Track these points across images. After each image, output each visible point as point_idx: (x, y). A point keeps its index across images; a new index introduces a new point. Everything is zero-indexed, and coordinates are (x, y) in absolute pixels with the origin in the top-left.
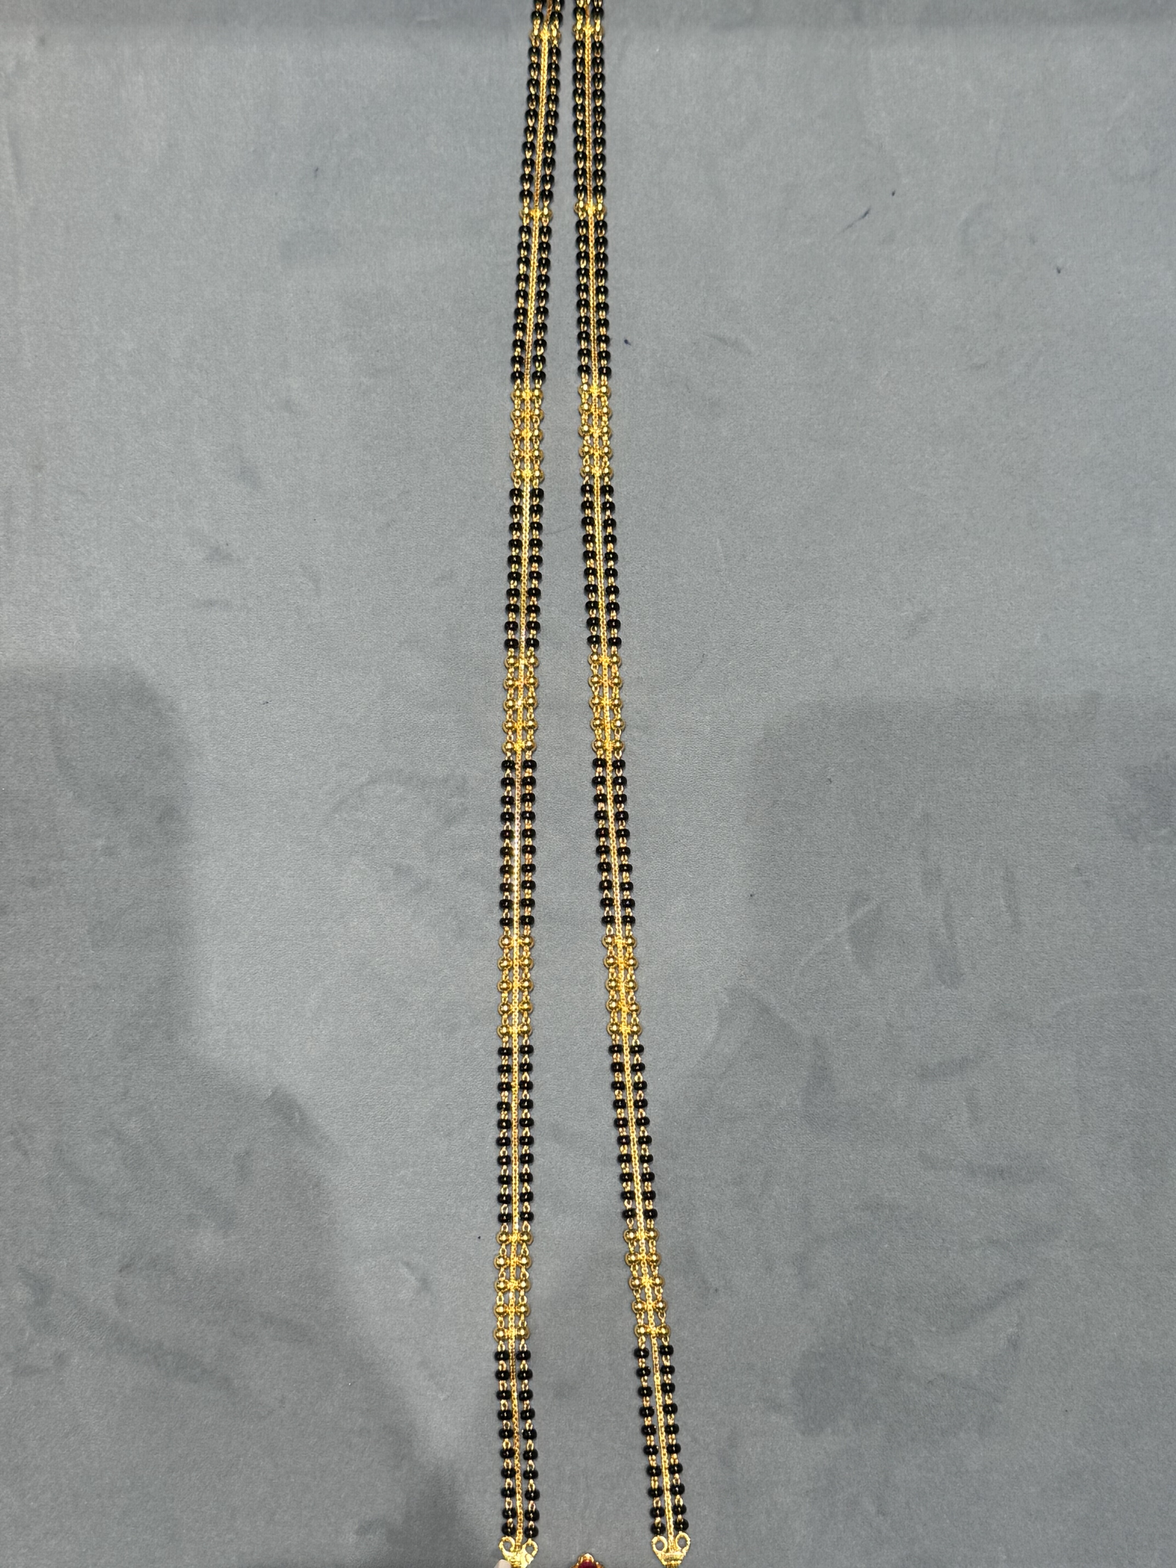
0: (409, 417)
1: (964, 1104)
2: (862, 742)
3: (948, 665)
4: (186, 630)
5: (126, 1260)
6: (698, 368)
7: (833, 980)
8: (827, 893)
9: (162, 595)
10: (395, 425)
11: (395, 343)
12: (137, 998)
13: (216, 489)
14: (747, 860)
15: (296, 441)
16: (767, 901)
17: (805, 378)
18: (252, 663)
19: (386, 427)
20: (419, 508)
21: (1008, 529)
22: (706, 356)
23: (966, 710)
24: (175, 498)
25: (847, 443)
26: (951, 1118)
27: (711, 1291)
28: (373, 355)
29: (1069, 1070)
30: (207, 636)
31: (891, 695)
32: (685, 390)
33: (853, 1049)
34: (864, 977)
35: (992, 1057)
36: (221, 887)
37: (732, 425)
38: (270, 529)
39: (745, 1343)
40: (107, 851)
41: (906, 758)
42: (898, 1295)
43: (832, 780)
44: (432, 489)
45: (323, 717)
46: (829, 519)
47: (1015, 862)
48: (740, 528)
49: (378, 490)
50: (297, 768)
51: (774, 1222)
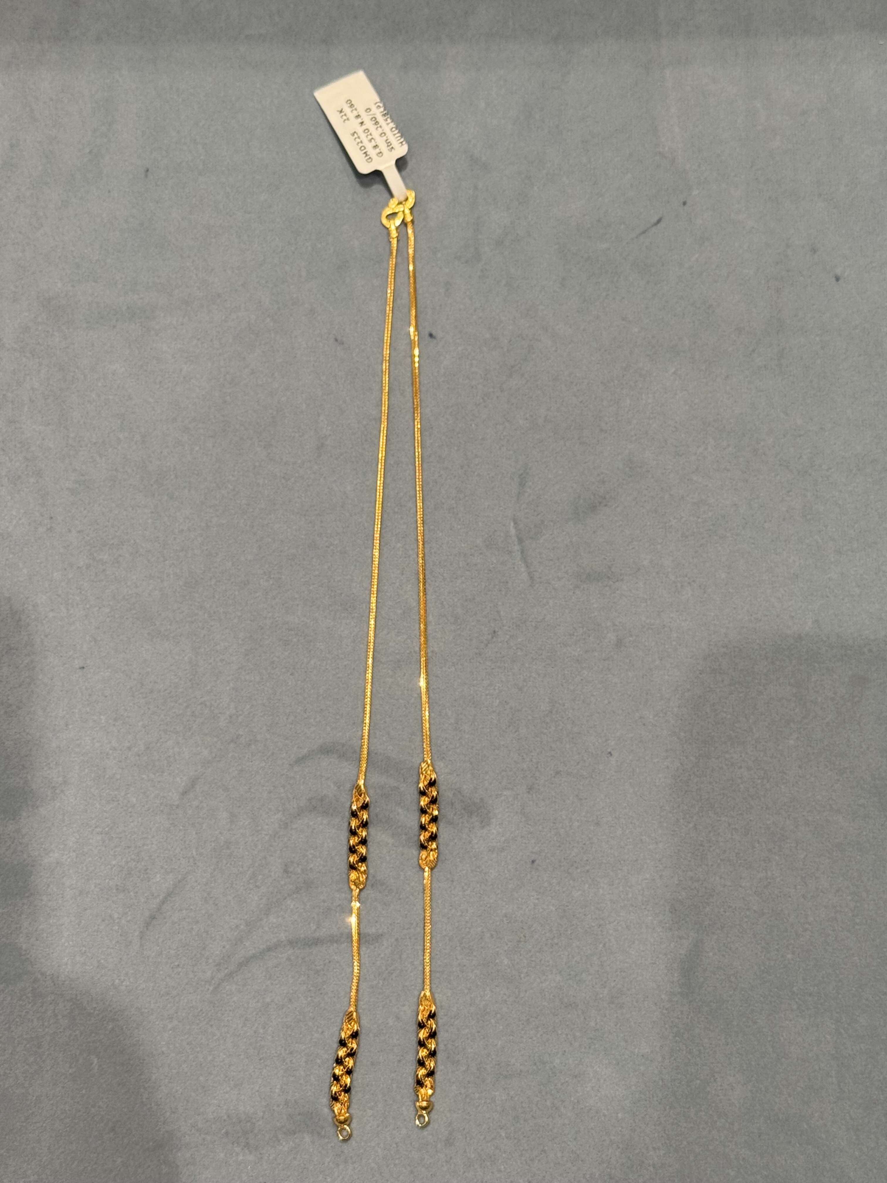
0: (225, 401)
10: (213, 409)
13: (43, 466)
15: (119, 422)
16: (547, 867)
18: (71, 630)
19: (204, 411)
20: (231, 487)
21: (784, 519)
23: (739, 690)
25: (635, 435)
29: (828, 1036)
37: (527, 415)
38: (92, 505)
43: (612, 752)
44: (245, 469)
45: (135, 683)
49: (194, 469)
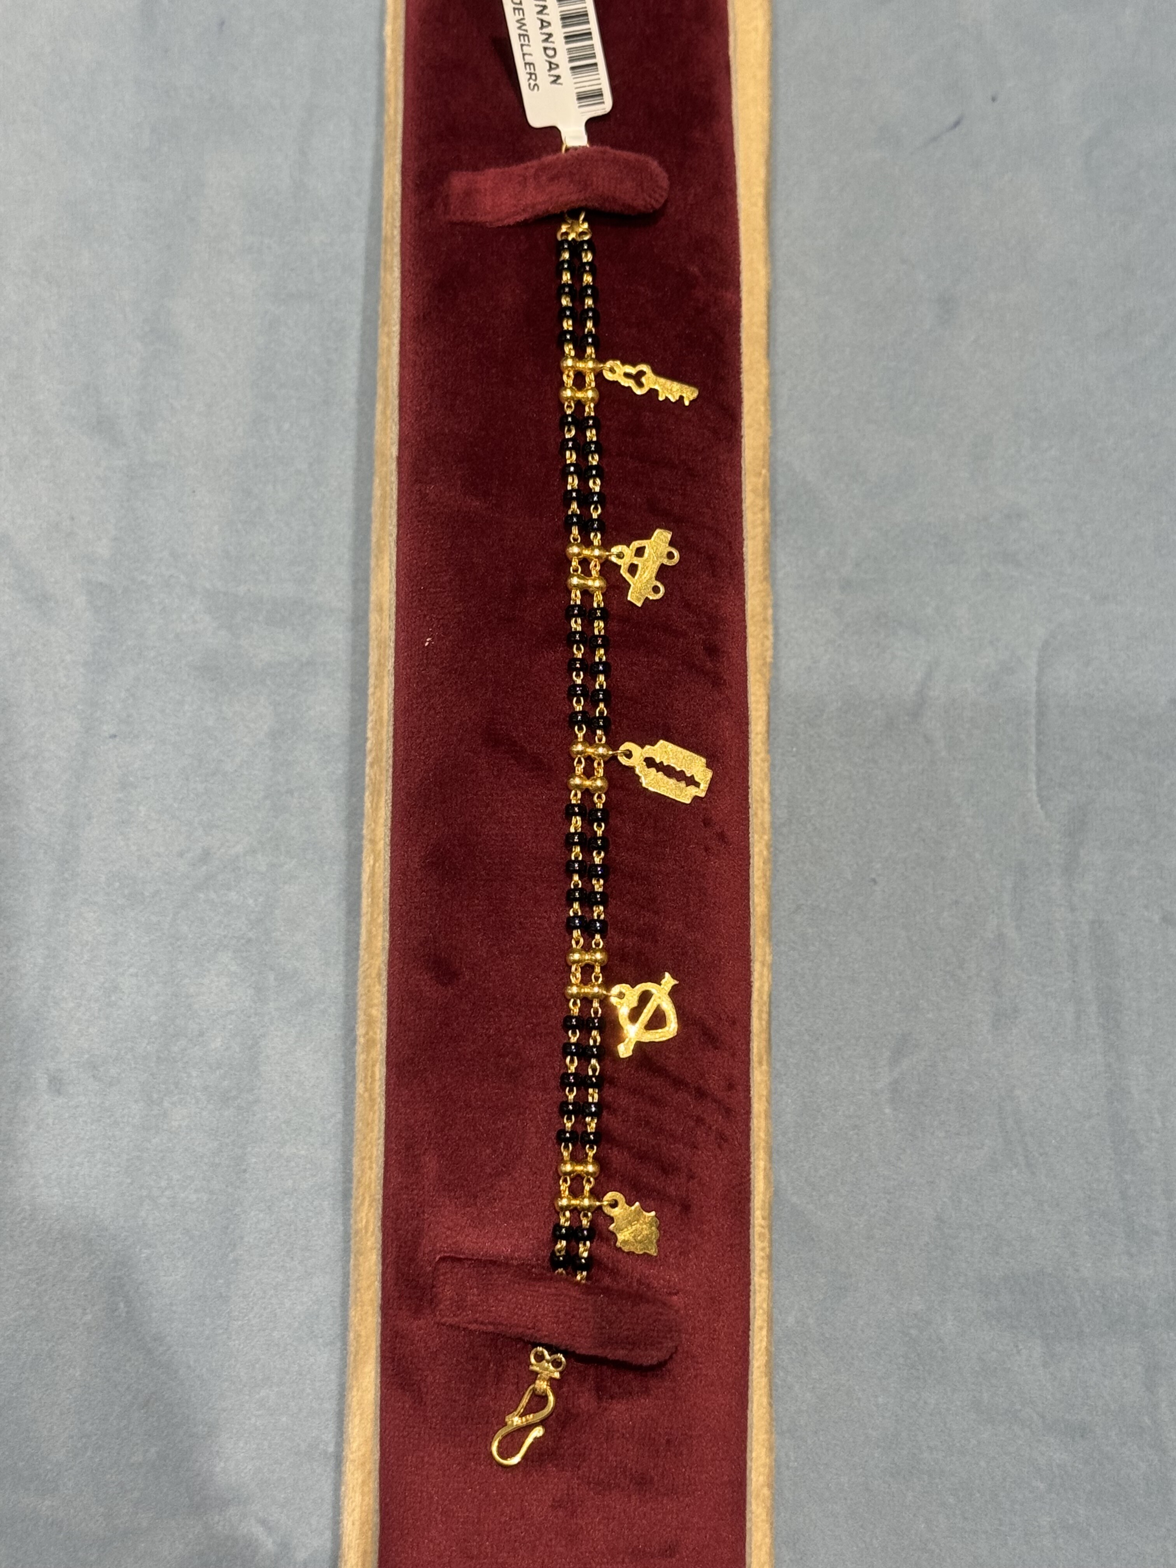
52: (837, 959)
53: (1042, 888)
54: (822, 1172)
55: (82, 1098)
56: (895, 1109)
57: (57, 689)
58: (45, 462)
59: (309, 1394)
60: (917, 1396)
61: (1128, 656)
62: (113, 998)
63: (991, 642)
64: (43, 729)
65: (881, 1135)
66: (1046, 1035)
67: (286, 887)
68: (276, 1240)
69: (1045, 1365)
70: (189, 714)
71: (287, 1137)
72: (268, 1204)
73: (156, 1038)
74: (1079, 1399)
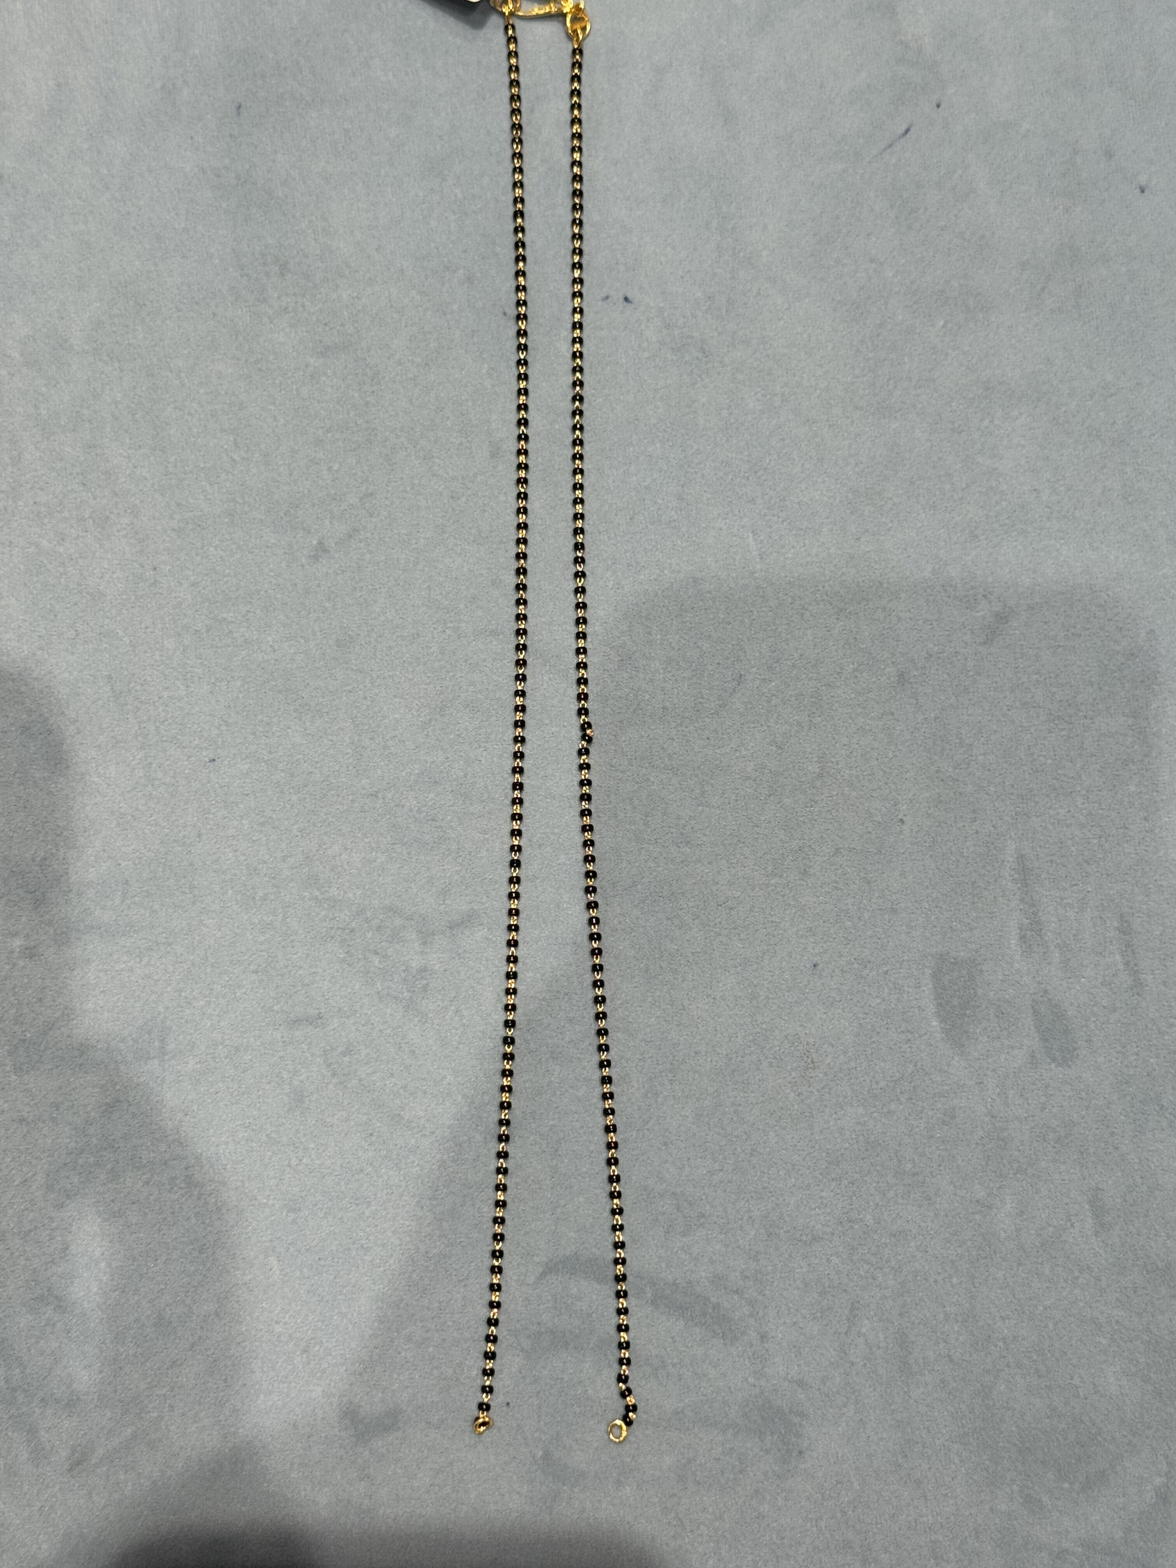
0: (367, 403)
1: (1087, 1207)
2: (937, 772)
3: (1036, 674)
4: (110, 677)
5: (77, 1455)
6: (714, 327)
7: (919, 1064)
8: (906, 958)
9: (78, 635)
10: (352, 414)
11: (345, 313)
12: (74, 1132)
13: (138, 501)
14: (808, 922)
15: (232, 439)
16: (833, 971)
17: (844, 333)
18: (194, 712)
19: (341, 417)
20: (385, 513)
21: (1099, 504)
22: (724, 311)
23: (1060, 727)
24: (87, 516)
25: (900, 410)
26: (1072, 1226)
27: (794, 1455)
28: (320, 330)
30: (135, 682)
31: (970, 712)
32: (700, 355)
33: (949, 1147)
34: (956, 1058)
35: (1117, 1148)
36: (169, 989)
37: (759, 395)
38: (206, 548)
39: (839, 1515)
40: (27, 952)
41: (992, 789)
42: (1020, 1445)
43: (904, 819)
44: (401, 488)
45: (282, 774)
46: (883, 503)
47: (1131, 908)
48: (775, 518)
49: (335, 494)
50: (254, 838)
51: (865, 1365)
52: (876, 895)
53: (1052, 812)
54: (883, 1084)
55: (221, 1085)
56: (941, 1022)
57: (157, 724)
58: (126, 521)
59: (449, 1326)
60: (987, 1274)
61: (1108, 595)
62: (238, 994)
63: (984, 596)
64: (149, 760)
65: (931, 1045)
66: (1068, 942)
67: (381, 878)
68: (405, 1193)
69: (1097, 1234)
70: (278, 734)
71: (406, 1101)
72: (396, 1162)
73: (280, 1025)
74: (1130, 1261)
